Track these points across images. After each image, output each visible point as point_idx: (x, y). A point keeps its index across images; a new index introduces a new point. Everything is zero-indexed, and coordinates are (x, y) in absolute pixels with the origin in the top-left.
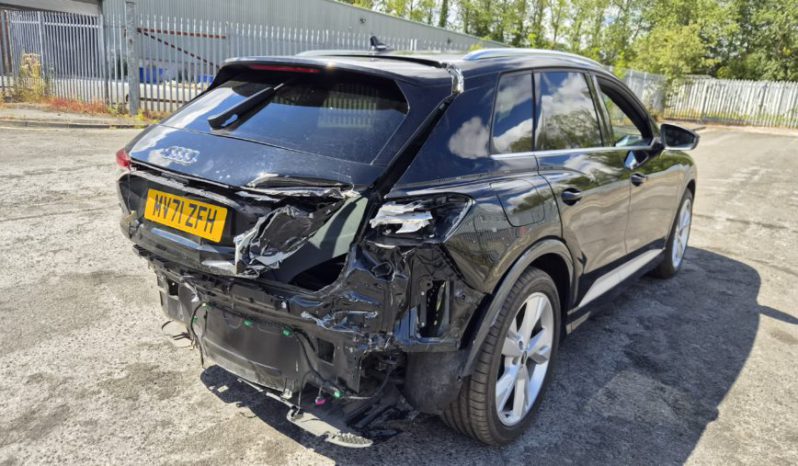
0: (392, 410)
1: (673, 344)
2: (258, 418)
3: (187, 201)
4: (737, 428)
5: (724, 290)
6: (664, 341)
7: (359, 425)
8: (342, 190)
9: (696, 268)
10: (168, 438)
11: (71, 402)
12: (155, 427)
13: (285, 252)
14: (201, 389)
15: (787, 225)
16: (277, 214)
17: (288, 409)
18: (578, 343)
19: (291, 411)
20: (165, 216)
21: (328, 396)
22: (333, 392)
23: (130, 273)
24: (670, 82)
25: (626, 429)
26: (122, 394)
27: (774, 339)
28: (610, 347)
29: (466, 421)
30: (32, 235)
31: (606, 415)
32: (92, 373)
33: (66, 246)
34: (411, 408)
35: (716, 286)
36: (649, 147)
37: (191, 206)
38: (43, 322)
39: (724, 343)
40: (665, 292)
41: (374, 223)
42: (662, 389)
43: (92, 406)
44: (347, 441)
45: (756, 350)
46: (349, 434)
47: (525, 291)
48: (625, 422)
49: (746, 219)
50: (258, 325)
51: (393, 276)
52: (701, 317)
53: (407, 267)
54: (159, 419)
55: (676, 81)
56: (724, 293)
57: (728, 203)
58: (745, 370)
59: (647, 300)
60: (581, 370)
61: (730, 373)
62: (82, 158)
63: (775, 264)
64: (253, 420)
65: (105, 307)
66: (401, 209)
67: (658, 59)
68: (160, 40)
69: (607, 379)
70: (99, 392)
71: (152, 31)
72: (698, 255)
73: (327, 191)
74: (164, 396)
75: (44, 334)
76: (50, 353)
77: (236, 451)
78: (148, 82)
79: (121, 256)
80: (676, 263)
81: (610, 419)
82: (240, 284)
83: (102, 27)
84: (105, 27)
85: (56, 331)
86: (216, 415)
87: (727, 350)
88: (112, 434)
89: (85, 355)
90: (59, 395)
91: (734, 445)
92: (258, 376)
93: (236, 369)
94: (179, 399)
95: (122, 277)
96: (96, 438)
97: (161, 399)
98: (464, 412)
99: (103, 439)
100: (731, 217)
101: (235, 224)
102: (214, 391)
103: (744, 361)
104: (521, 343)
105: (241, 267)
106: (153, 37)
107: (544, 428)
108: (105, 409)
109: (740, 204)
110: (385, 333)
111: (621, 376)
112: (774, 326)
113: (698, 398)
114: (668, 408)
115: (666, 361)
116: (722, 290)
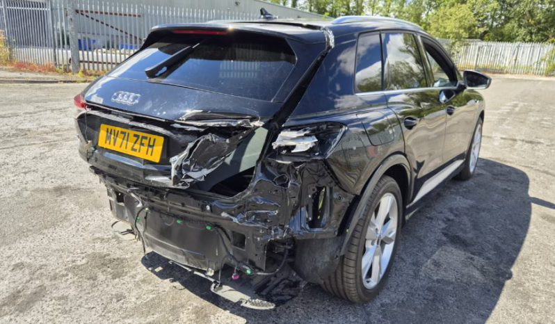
0: (287, 281)
1: (475, 226)
2: (186, 289)
3: (132, 132)
4: (527, 284)
5: (506, 187)
6: (469, 225)
7: (264, 293)
8: (251, 121)
9: (484, 172)
10: (121, 307)
11: (47, 283)
12: (111, 299)
13: (208, 168)
14: (142, 271)
15: (542, 141)
16: (202, 140)
17: (210, 283)
18: (410, 228)
19: (214, 285)
20: (114, 145)
21: (241, 272)
22: (246, 270)
23: (82, 187)
24: (453, 44)
25: (450, 288)
26: (85, 276)
27: (544, 221)
28: (432, 230)
29: (341, 287)
30: (7, 161)
31: (435, 278)
32: (61, 261)
33: (33, 169)
34: (301, 279)
35: (498, 184)
36: (455, 88)
37: (135, 135)
38: (21, 224)
39: (510, 224)
40: (465, 190)
41: (275, 145)
42: (472, 258)
43: (63, 285)
44: (257, 305)
45: (532, 228)
46: (257, 300)
47: (380, 192)
48: (449, 283)
49: (514, 138)
50: (187, 223)
51: (289, 184)
52: (492, 207)
53: (299, 177)
54: (114, 293)
55: (458, 43)
56: (505, 190)
57: (500, 127)
58: (526, 243)
59: (453, 196)
60: (414, 247)
61: (517, 245)
62: (40, 104)
63: (538, 168)
64: (183, 291)
65: (66, 212)
66: (294, 134)
67: (445, 28)
68: (92, 19)
69: (433, 253)
70: (67, 275)
71: (87, 12)
72: (484, 163)
73: (239, 122)
74: (115, 276)
75: (22, 233)
76: (28, 247)
77: (173, 315)
78: (85, 50)
79: (74, 175)
80: (472, 170)
81: (438, 281)
82: (174, 193)
83: (49, 9)
84: (52, 9)
85: (31, 231)
86: (155, 289)
87: (513, 229)
88: (79, 306)
89: (55, 248)
90: (37, 278)
91: (526, 296)
92: (188, 260)
93: (170, 255)
94: (127, 278)
95: (77, 190)
96: (67, 309)
97: (114, 278)
98: (339, 281)
99: (73, 309)
100: (504, 136)
101: (170, 148)
102: (152, 271)
103: (525, 236)
104: (377, 229)
105: (176, 180)
106: (87, 16)
107: (393, 289)
108: (73, 288)
109: (509, 127)
110: (283, 226)
111: (442, 250)
112: (542, 211)
113: (497, 264)
114: (477, 272)
115: (472, 239)
116: (504, 187)
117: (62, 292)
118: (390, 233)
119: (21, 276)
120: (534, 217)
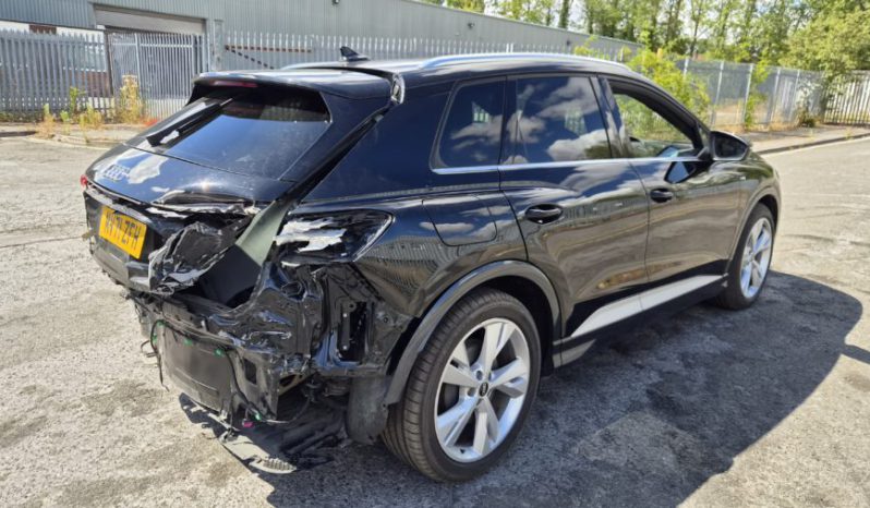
1: (712, 385)
3: (125, 219)
4: (749, 483)
5: (808, 325)
6: (701, 380)
8: (245, 207)
9: (782, 298)
10: (123, 454)
12: (116, 443)
13: (199, 270)
14: (174, 408)
16: (186, 231)
17: (224, 431)
20: (111, 234)
22: (255, 414)
24: (830, 79)
26: (100, 409)
27: (847, 385)
28: (633, 385)
31: (592, 458)
32: (82, 387)
34: (346, 436)
35: (799, 320)
36: (695, 159)
37: (126, 223)
38: (58, 337)
39: (778, 387)
40: (729, 325)
41: (279, 240)
42: (674, 435)
43: (68, 419)
44: (272, 467)
46: (276, 460)
50: (198, 345)
51: (305, 296)
52: (762, 355)
53: (319, 287)
54: (122, 435)
56: (804, 329)
57: (862, 223)
58: (791, 418)
60: (585, 409)
61: (768, 420)
64: (211, 441)
66: (307, 226)
68: (247, 57)
70: (80, 406)
71: (240, 48)
72: (793, 284)
73: (230, 207)
74: (137, 412)
75: (54, 348)
76: (52, 367)
77: (181, 471)
80: (748, 293)
85: (65, 346)
86: (179, 434)
87: (777, 394)
88: (75, 447)
89: (83, 370)
90: (43, 407)
91: (735, 501)
94: (149, 417)
97: (133, 415)
99: (64, 450)
100: (859, 240)
102: (187, 411)
103: (793, 408)
104: (479, 373)
105: (154, 283)
106: (240, 54)
108: (78, 423)
110: (301, 355)
111: (630, 417)
112: (852, 369)
113: (714, 446)
114: (671, 456)
115: (692, 404)
116: (804, 325)
117: (63, 428)
118: (513, 381)
119: (26, 402)
120: (834, 378)
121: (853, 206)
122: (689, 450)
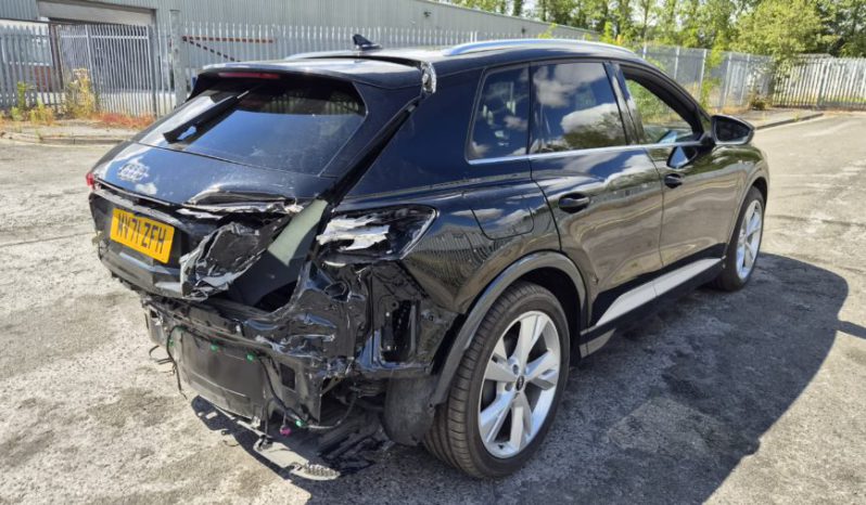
1: (724, 366)
2: (240, 446)
3: (142, 221)
4: (780, 463)
5: (801, 304)
6: (712, 363)
8: (286, 205)
9: (771, 278)
10: (144, 467)
11: (58, 428)
12: (134, 455)
16: (220, 232)
17: (257, 437)
18: (610, 366)
19: (260, 441)
20: (126, 237)
21: (291, 424)
22: (295, 420)
25: (644, 464)
26: (109, 420)
27: (850, 361)
28: (648, 370)
30: (58, 255)
31: (624, 447)
32: (85, 398)
33: (88, 267)
35: (791, 299)
36: (697, 143)
37: (146, 225)
38: (48, 346)
39: (787, 366)
40: (726, 307)
41: (322, 239)
42: (698, 419)
43: (77, 433)
44: (314, 473)
45: (823, 373)
46: (317, 466)
48: (647, 455)
49: (847, 220)
50: (225, 350)
51: (349, 297)
52: (765, 335)
53: (364, 287)
54: (140, 447)
55: (786, 61)
56: (799, 308)
57: (829, 202)
58: (804, 396)
59: (703, 317)
60: (607, 397)
61: (784, 400)
64: (235, 449)
65: (113, 329)
66: (351, 223)
67: (763, 38)
69: (635, 406)
70: (87, 418)
71: (198, 38)
72: (778, 263)
73: (270, 206)
74: (152, 422)
75: (46, 358)
76: (49, 377)
77: (210, 482)
80: (743, 274)
81: (628, 452)
85: (58, 354)
87: (787, 374)
88: (90, 462)
89: (82, 379)
90: (47, 421)
91: (771, 483)
92: (229, 403)
93: (210, 397)
94: (164, 427)
96: (72, 465)
97: (146, 425)
99: (80, 466)
100: (830, 219)
101: (183, 243)
102: (203, 418)
103: (805, 386)
104: (516, 367)
105: (187, 288)
106: (199, 45)
107: (550, 460)
108: (89, 436)
109: (844, 203)
111: (652, 403)
112: (852, 345)
113: (739, 429)
114: (700, 440)
115: (709, 387)
116: (798, 304)
117: (73, 442)
118: (545, 373)
119: (28, 417)
120: (834, 354)
121: (816, 185)
122: (716, 433)
